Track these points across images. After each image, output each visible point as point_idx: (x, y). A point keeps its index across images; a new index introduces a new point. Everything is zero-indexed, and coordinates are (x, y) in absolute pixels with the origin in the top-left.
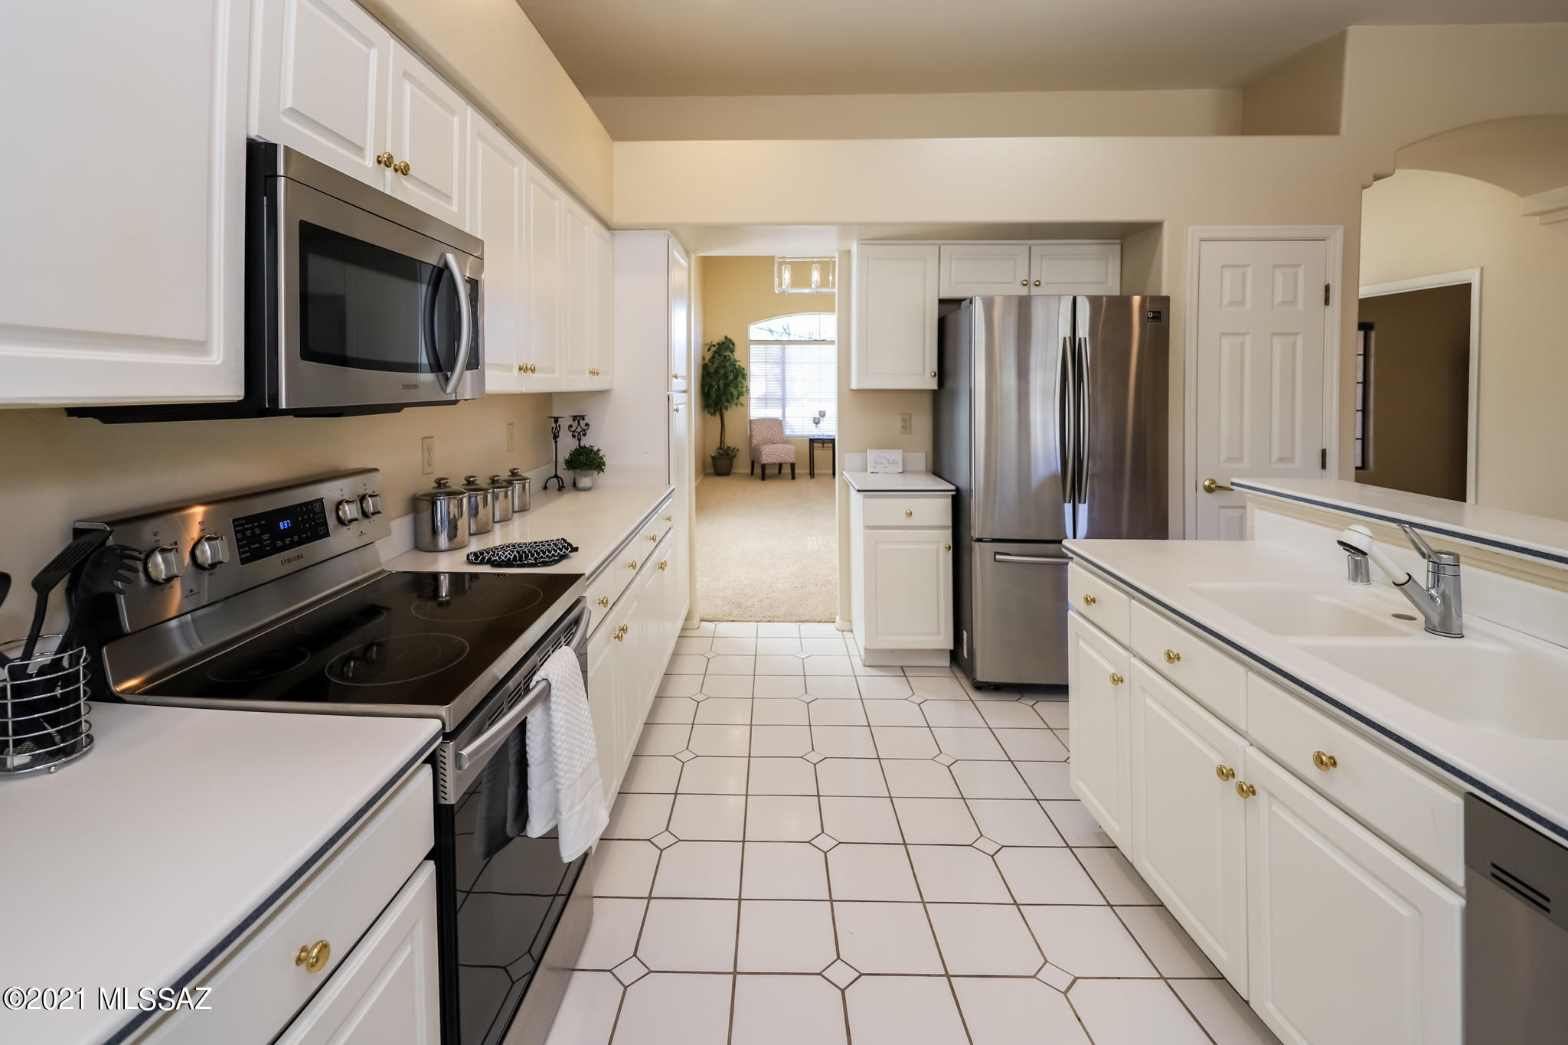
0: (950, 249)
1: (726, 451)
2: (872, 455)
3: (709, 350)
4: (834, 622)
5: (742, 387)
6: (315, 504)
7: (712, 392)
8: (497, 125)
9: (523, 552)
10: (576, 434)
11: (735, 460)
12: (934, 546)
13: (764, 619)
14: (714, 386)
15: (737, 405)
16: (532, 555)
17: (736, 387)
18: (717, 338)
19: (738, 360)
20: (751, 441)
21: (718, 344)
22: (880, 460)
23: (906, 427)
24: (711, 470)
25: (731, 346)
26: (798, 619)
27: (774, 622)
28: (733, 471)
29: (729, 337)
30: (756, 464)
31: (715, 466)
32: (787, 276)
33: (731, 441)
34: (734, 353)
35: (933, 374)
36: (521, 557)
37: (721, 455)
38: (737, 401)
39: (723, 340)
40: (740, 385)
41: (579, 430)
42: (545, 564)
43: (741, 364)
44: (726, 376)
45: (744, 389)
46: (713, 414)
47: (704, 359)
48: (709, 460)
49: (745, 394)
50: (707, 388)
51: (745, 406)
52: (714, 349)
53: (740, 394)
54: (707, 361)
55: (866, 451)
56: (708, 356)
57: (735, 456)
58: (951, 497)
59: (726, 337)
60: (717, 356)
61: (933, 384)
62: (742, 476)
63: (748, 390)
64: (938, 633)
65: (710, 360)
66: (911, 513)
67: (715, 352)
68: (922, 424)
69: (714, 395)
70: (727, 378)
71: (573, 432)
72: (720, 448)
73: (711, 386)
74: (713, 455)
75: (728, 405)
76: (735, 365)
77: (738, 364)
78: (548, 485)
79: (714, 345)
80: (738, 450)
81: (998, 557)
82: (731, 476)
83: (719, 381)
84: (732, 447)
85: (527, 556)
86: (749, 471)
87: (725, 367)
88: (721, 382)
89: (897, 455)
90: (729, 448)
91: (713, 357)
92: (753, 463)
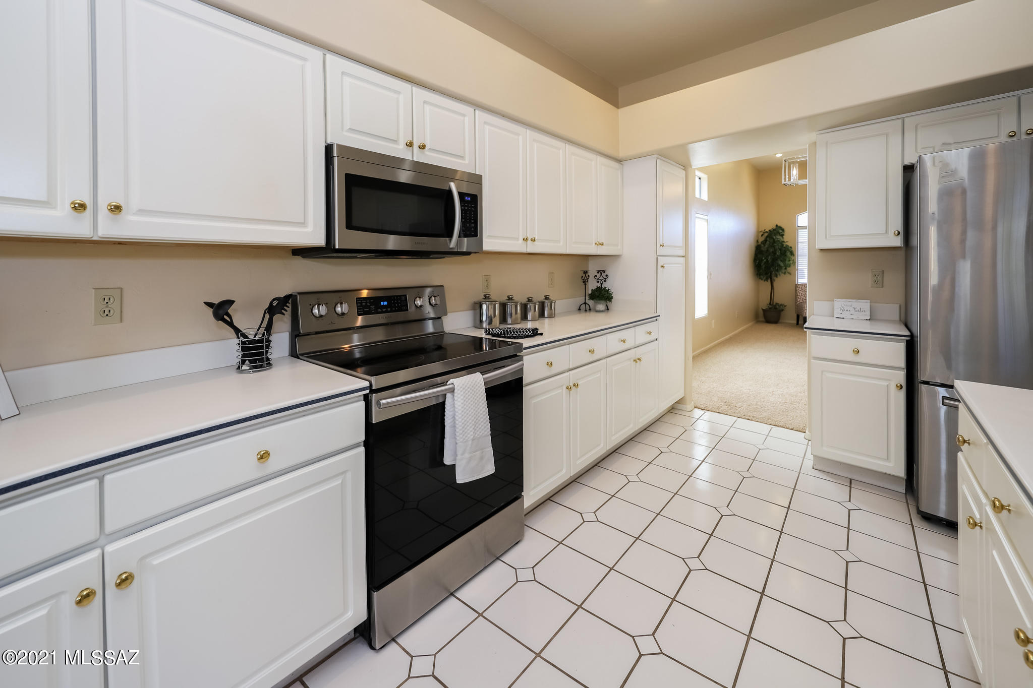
0: (911, 120)
1: (775, 306)
2: (839, 303)
3: (762, 235)
4: (805, 432)
5: (789, 261)
6: (402, 297)
7: (762, 264)
8: (503, 116)
9: (506, 331)
10: (600, 281)
11: (783, 313)
12: (885, 383)
13: (744, 417)
14: (762, 260)
15: (785, 273)
16: (511, 333)
17: (783, 261)
18: (769, 226)
19: (785, 241)
20: (796, 300)
21: (770, 231)
22: (846, 308)
23: (879, 282)
24: (762, 319)
25: (781, 231)
26: (773, 423)
27: (752, 420)
28: (780, 321)
29: (779, 225)
30: (800, 316)
31: (765, 316)
32: (795, 172)
33: (778, 299)
34: (784, 236)
35: (896, 233)
36: (504, 332)
37: (770, 308)
38: (785, 270)
39: (775, 227)
40: (788, 259)
41: (601, 278)
42: (515, 338)
43: (790, 244)
44: (774, 253)
45: (791, 262)
46: (766, 280)
47: (757, 241)
48: (761, 312)
49: (792, 265)
50: (757, 262)
51: (793, 275)
52: (766, 234)
53: (786, 267)
54: (760, 243)
55: (834, 301)
56: (761, 239)
57: (783, 310)
58: (905, 341)
59: (777, 226)
60: (768, 239)
61: (898, 242)
62: (790, 326)
63: (794, 263)
64: (888, 459)
65: (762, 242)
66: (858, 351)
67: (767, 236)
68: (894, 280)
69: (764, 266)
70: (775, 254)
71: (598, 279)
72: (770, 304)
73: (761, 260)
74: (764, 308)
75: (777, 273)
76: (783, 245)
77: (785, 244)
78: (581, 308)
79: (767, 232)
80: (785, 306)
81: (945, 401)
82: (778, 324)
83: (768, 256)
84: (780, 303)
85: (507, 333)
86: (795, 322)
87: (774, 247)
88: (770, 257)
89: (865, 305)
90: (777, 304)
91: (766, 240)
92: (798, 316)
